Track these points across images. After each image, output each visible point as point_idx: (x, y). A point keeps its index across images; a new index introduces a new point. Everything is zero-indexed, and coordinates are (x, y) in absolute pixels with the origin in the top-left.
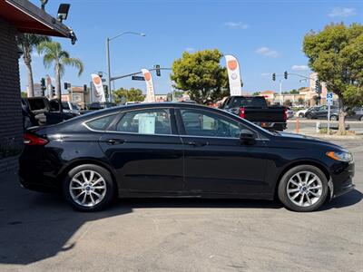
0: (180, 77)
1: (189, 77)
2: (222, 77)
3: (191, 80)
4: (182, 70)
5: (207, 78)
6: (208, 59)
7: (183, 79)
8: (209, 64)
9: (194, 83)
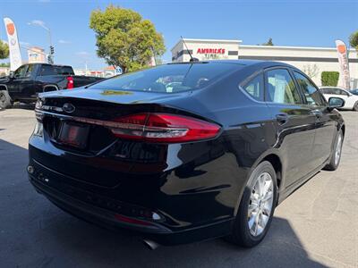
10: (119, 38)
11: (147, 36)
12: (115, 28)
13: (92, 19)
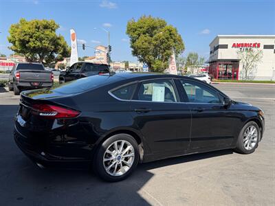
0: (20, 40)
1: (29, 42)
2: (58, 44)
3: (31, 44)
4: (23, 34)
5: (46, 44)
6: (46, 27)
7: (23, 43)
8: (47, 32)
9: (34, 47)
10: (146, 41)
11: (167, 38)
12: (144, 34)
13: (128, 28)
